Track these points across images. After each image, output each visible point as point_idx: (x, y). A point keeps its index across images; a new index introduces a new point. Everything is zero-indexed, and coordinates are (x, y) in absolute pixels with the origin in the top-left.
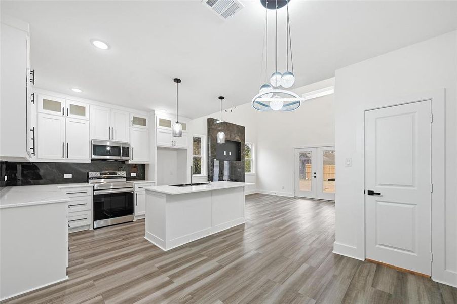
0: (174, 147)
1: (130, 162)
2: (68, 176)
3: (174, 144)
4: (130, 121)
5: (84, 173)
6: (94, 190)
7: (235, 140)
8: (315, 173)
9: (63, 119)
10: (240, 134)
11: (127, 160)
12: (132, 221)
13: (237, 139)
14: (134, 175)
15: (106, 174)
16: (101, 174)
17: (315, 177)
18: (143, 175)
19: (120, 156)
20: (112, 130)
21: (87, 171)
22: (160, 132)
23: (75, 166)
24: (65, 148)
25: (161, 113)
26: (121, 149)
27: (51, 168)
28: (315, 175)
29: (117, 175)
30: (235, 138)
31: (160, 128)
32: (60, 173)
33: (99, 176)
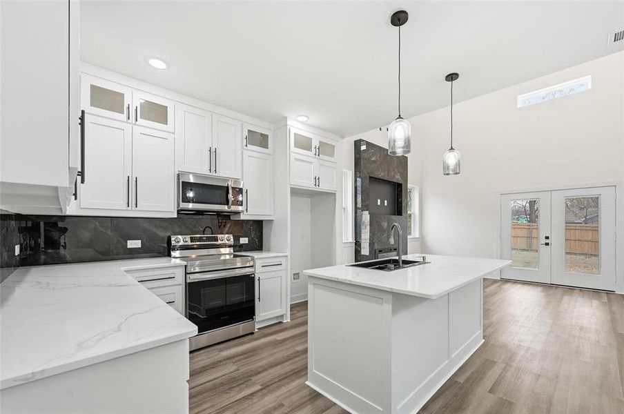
0: (317, 189)
1: (243, 217)
2: (134, 244)
3: (317, 184)
4: (242, 139)
5: (163, 238)
6: (186, 273)
7: (394, 181)
8: (547, 238)
9: (128, 127)
10: (401, 170)
11: (238, 213)
12: (252, 333)
13: (397, 178)
14: (244, 241)
15: (200, 239)
16: (192, 240)
17: (547, 244)
18: (259, 241)
19: (227, 204)
20: (213, 154)
21: (168, 234)
22: (295, 159)
23: (146, 225)
24: (132, 188)
25: (298, 125)
26: (230, 191)
27: (102, 226)
28: (547, 241)
29: (219, 242)
30: (394, 177)
31: (296, 152)
32: (120, 239)
33: (189, 243)
